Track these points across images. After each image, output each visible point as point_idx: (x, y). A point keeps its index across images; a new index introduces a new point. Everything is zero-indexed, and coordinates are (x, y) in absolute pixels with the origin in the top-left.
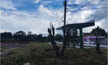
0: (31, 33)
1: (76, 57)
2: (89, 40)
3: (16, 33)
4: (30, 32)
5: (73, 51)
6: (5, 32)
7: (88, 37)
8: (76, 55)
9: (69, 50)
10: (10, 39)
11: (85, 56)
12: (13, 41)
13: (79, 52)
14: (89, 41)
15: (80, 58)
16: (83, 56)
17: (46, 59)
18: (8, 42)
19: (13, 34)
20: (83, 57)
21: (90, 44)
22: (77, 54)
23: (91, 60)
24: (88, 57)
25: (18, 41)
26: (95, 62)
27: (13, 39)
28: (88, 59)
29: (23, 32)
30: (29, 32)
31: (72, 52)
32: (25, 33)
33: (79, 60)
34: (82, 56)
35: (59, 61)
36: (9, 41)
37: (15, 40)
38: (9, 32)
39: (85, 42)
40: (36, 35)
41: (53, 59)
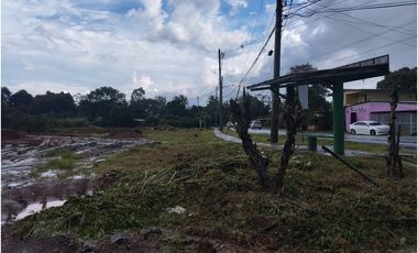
0: (144, 92)
1: (320, 189)
2: (371, 119)
3: (90, 96)
4: (141, 89)
5: (310, 169)
6: (48, 92)
7: (367, 106)
8: (321, 183)
9: (298, 165)
10: (69, 120)
11: (349, 185)
12: (79, 125)
13: (331, 171)
14: (368, 122)
15: (333, 192)
16: (344, 186)
17: (232, 195)
18: (65, 130)
19: (77, 101)
20: (342, 189)
21: (373, 132)
22: (323, 181)
23: (365, 200)
24: (360, 188)
25: (97, 124)
26: (378, 203)
27: (82, 120)
28: (358, 195)
29: (115, 91)
30: (135, 91)
31: (306, 173)
32: (122, 96)
33: (331, 198)
34: (339, 187)
35: (272, 202)
36: (67, 125)
37: (87, 123)
38: (62, 93)
39: (352, 126)
40: (161, 100)
41: (251, 195)
